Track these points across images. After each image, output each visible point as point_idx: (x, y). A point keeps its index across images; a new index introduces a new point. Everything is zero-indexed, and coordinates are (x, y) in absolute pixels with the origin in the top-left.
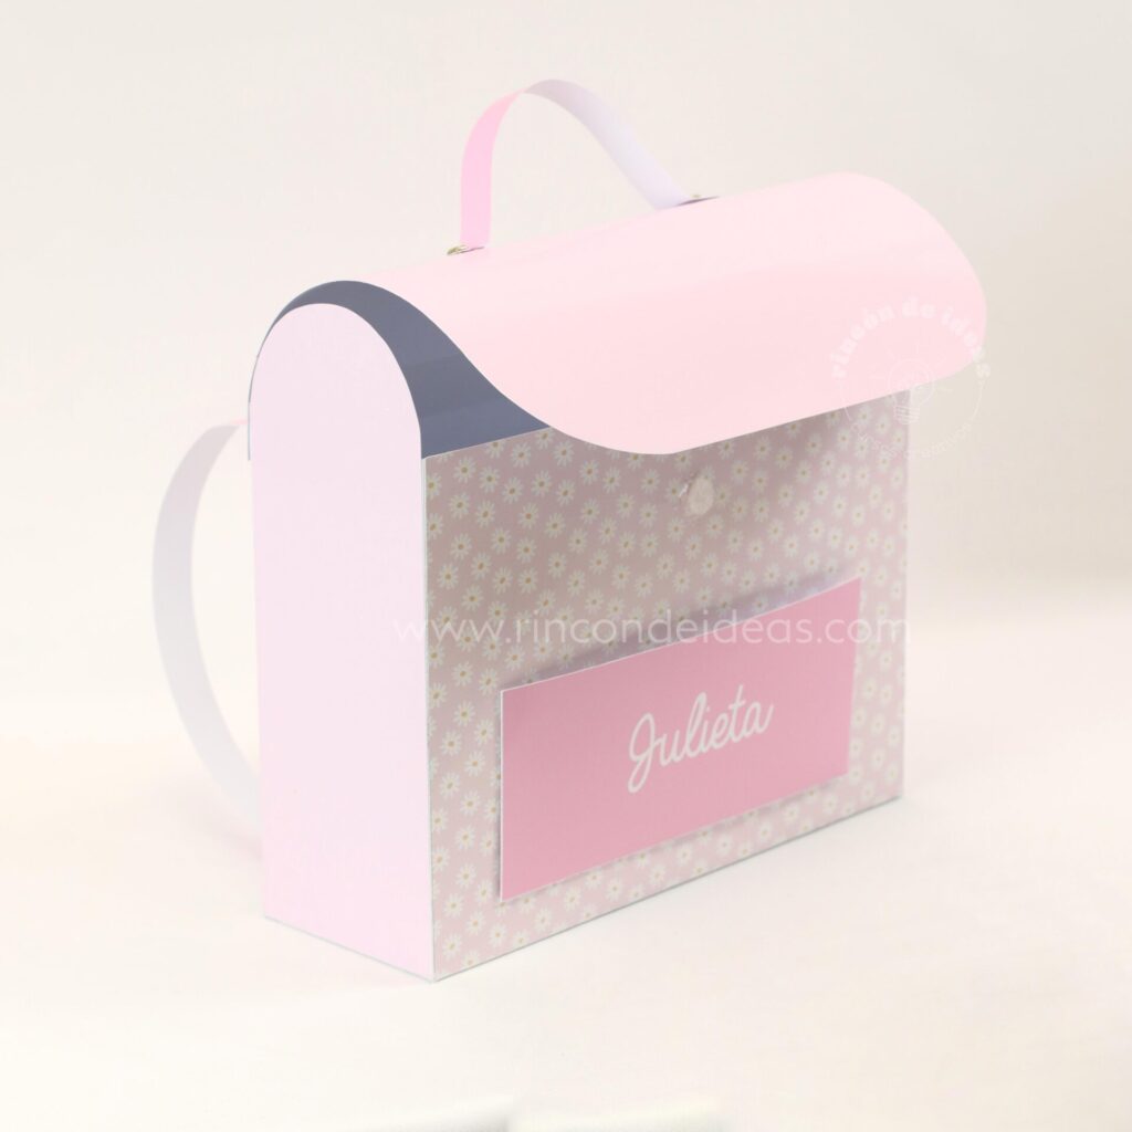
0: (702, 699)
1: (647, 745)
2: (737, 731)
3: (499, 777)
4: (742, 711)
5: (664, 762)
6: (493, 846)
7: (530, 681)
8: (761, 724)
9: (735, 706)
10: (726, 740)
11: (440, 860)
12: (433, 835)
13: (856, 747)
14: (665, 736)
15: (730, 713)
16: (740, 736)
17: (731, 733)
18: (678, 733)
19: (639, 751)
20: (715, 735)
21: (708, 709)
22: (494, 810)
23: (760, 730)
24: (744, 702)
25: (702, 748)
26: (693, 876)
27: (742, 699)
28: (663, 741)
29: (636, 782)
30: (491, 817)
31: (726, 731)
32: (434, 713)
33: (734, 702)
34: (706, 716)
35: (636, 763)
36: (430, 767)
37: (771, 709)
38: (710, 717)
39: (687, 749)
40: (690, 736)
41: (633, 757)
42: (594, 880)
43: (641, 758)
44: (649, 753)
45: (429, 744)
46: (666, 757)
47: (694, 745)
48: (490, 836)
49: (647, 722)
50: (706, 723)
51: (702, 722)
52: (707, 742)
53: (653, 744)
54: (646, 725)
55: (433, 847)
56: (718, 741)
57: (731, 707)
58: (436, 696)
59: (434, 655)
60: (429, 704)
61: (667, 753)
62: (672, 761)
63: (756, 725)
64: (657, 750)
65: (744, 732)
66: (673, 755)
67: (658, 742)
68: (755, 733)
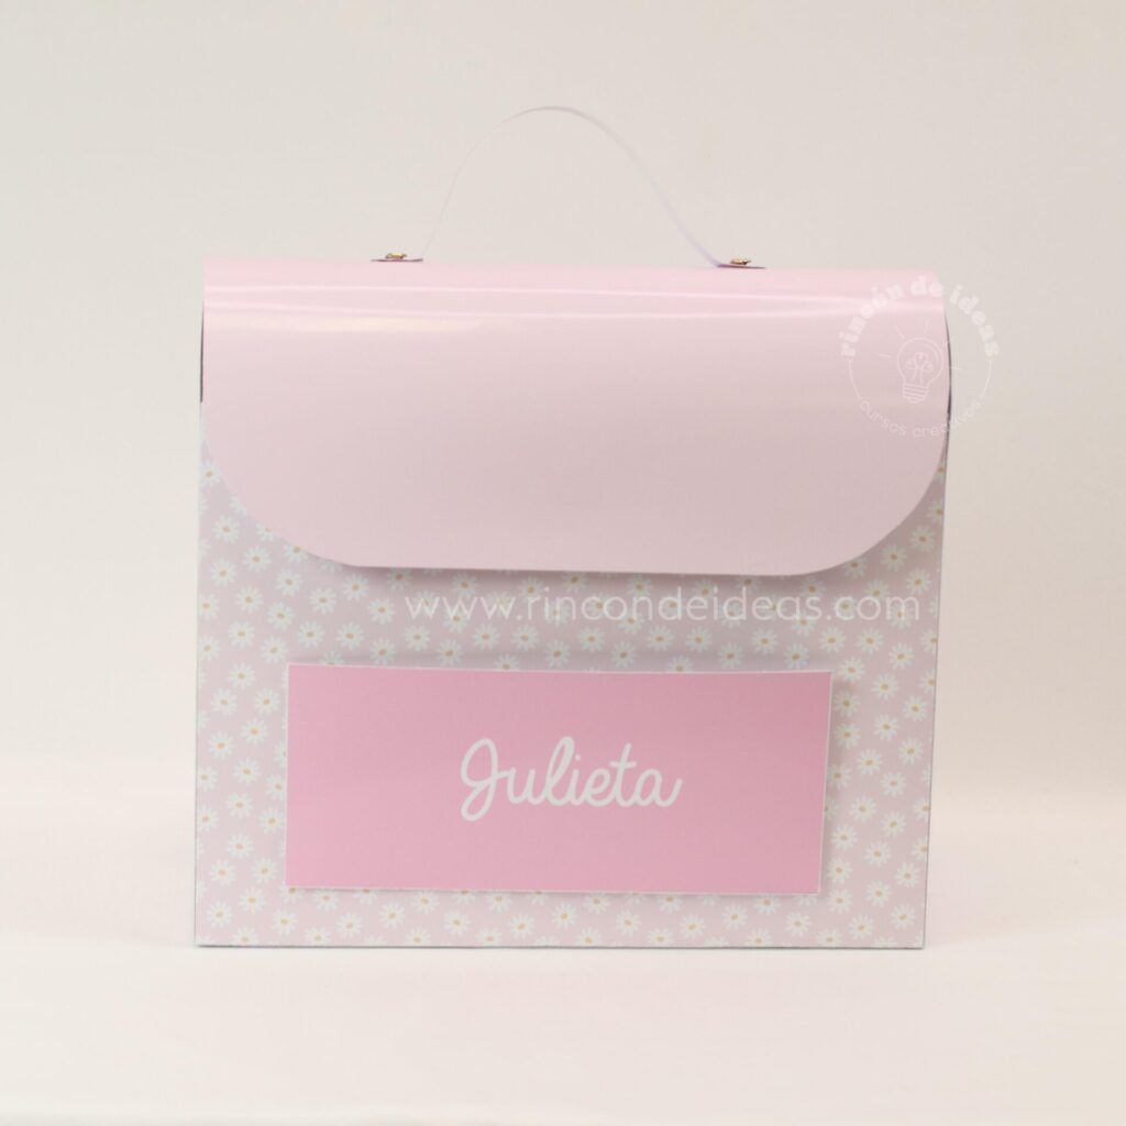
0: (568, 744)
1: (486, 774)
2: (627, 794)
3: (285, 753)
4: (630, 773)
5: (514, 799)
6: (278, 825)
8: (665, 795)
9: (623, 765)
10: (608, 799)
11: (206, 819)
12: (199, 791)
14: (514, 770)
16: (630, 802)
17: (616, 792)
18: (532, 774)
19: (475, 776)
20: (590, 790)
21: (578, 758)
22: (279, 788)
23: (662, 804)
24: (633, 765)
25: (570, 796)
26: (578, 944)
27: (629, 760)
28: (511, 774)
30: (274, 793)
31: (610, 788)
32: (203, 666)
33: (618, 759)
34: (573, 765)
37: (679, 784)
38: (582, 767)
39: (547, 793)
40: (551, 782)
41: (468, 783)
42: (425, 903)
43: (479, 786)
44: (492, 782)
46: (516, 795)
47: (560, 791)
49: (486, 748)
50: (576, 773)
51: (568, 774)
52: (578, 794)
53: (496, 775)
54: (484, 751)
55: (197, 803)
56: (597, 797)
57: (613, 764)
58: (207, 648)
59: (206, 606)
60: (199, 655)
61: (518, 790)
62: (526, 802)
63: (655, 794)
64: (502, 783)
65: (636, 798)
66: (527, 793)
67: (504, 774)
68: (654, 803)
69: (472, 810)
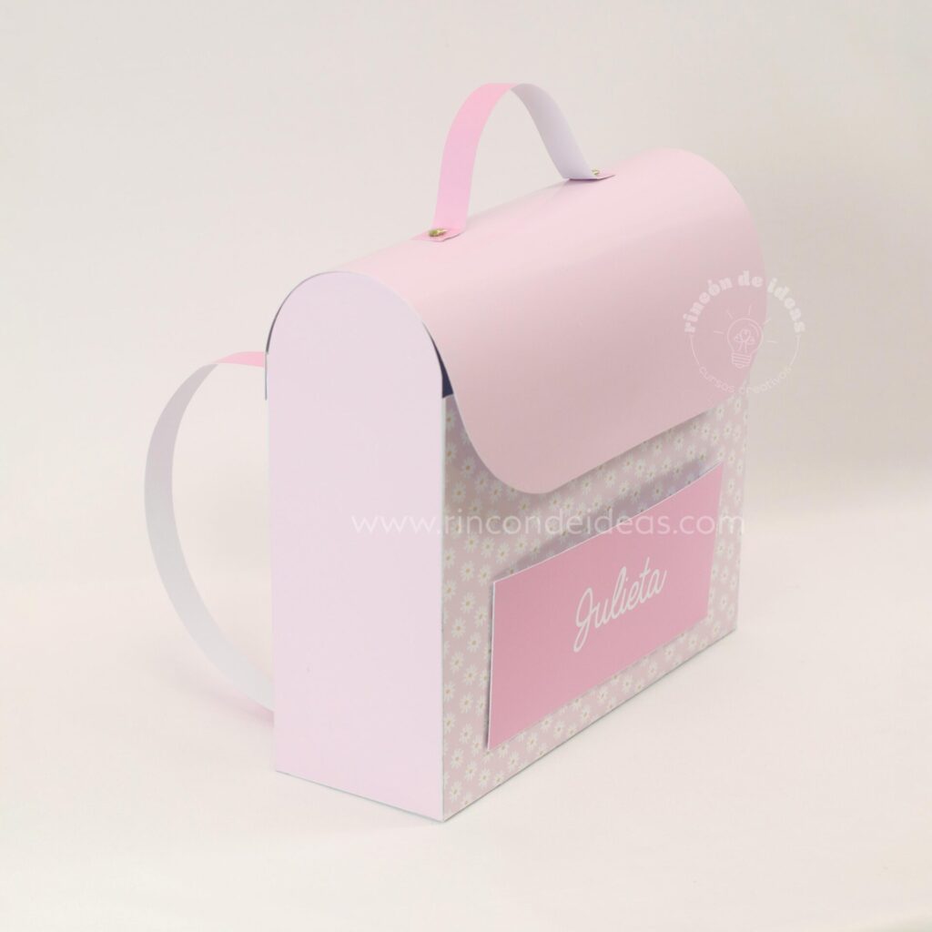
0: (624, 571)
1: (587, 614)
2: (644, 594)
3: (490, 651)
4: (648, 577)
5: (597, 625)
6: (484, 707)
7: (512, 572)
8: (659, 586)
9: (643, 575)
10: (637, 602)
11: (449, 723)
12: (445, 705)
14: (599, 604)
15: (640, 580)
16: (645, 598)
17: (640, 596)
18: (606, 602)
19: (581, 620)
20: (630, 599)
21: (627, 579)
22: (486, 678)
23: (658, 592)
24: (649, 571)
25: (622, 611)
26: (607, 711)
27: (648, 569)
28: (597, 608)
29: (578, 645)
30: (484, 684)
31: (637, 597)
32: (447, 606)
35: (579, 628)
36: (443, 650)
37: (666, 572)
39: (612, 613)
40: (614, 602)
41: (578, 623)
42: (546, 724)
43: (583, 624)
44: (588, 619)
45: (443, 630)
46: (599, 622)
47: (616, 610)
48: (484, 699)
49: (588, 594)
50: (625, 590)
51: (623, 591)
52: (624, 606)
53: (591, 612)
54: (588, 597)
55: (445, 713)
56: (632, 603)
57: (641, 576)
58: (449, 591)
59: (448, 558)
60: (443, 599)
61: (600, 618)
62: (602, 624)
63: (655, 588)
64: (593, 618)
65: (648, 595)
66: (603, 618)
67: (594, 610)
68: (654, 594)
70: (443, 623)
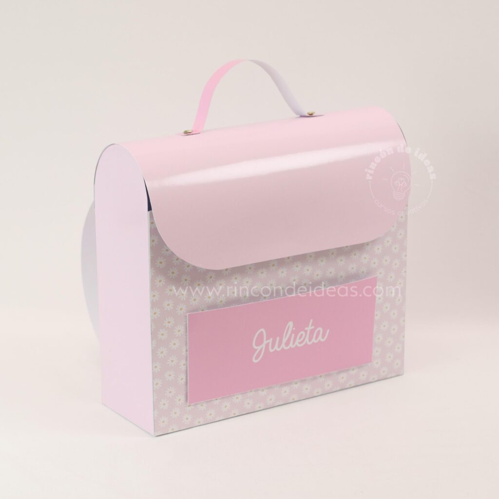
0: (291, 324)
1: (262, 342)
2: (310, 340)
3: (187, 351)
4: (312, 332)
5: (271, 350)
6: (184, 380)
7: (203, 310)
8: (323, 336)
9: (309, 328)
10: (304, 343)
11: (157, 384)
12: (154, 373)
13: (376, 352)
14: (271, 339)
15: (306, 332)
16: (312, 342)
17: (307, 340)
18: (278, 338)
19: (258, 344)
20: (298, 341)
21: (294, 329)
22: (184, 365)
23: (322, 340)
24: (313, 327)
25: (291, 345)
27: (312, 326)
28: (271, 341)
30: (183, 368)
31: (303, 340)
32: (154, 321)
33: (308, 326)
34: (293, 332)
35: (256, 350)
36: (152, 344)
37: (328, 331)
38: (295, 332)
39: (283, 345)
40: (285, 340)
41: (255, 347)
43: (259, 348)
44: (263, 346)
45: (151, 334)
47: (287, 344)
48: (183, 376)
49: (262, 333)
50: (293, 335)
52: (294, 343)
53: (265, 342)
54: (261, 334)
55: (153, 378)
56: (300, 343)
57: (306, 329)
58: (155, 313)
59: (154, 296)
60: (151, 317)
61: (273, 347)
62: (276, 350)
63: (320, 338)
64: (267, 345)
65: (314, 340)
66: (276, 347)
67: (268, 341)
68: (320, 341)
69: (256, 358)
70: (151, 330)
